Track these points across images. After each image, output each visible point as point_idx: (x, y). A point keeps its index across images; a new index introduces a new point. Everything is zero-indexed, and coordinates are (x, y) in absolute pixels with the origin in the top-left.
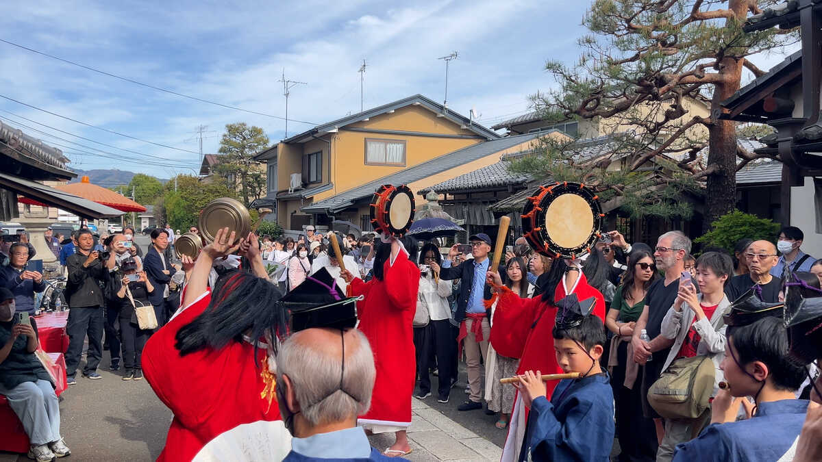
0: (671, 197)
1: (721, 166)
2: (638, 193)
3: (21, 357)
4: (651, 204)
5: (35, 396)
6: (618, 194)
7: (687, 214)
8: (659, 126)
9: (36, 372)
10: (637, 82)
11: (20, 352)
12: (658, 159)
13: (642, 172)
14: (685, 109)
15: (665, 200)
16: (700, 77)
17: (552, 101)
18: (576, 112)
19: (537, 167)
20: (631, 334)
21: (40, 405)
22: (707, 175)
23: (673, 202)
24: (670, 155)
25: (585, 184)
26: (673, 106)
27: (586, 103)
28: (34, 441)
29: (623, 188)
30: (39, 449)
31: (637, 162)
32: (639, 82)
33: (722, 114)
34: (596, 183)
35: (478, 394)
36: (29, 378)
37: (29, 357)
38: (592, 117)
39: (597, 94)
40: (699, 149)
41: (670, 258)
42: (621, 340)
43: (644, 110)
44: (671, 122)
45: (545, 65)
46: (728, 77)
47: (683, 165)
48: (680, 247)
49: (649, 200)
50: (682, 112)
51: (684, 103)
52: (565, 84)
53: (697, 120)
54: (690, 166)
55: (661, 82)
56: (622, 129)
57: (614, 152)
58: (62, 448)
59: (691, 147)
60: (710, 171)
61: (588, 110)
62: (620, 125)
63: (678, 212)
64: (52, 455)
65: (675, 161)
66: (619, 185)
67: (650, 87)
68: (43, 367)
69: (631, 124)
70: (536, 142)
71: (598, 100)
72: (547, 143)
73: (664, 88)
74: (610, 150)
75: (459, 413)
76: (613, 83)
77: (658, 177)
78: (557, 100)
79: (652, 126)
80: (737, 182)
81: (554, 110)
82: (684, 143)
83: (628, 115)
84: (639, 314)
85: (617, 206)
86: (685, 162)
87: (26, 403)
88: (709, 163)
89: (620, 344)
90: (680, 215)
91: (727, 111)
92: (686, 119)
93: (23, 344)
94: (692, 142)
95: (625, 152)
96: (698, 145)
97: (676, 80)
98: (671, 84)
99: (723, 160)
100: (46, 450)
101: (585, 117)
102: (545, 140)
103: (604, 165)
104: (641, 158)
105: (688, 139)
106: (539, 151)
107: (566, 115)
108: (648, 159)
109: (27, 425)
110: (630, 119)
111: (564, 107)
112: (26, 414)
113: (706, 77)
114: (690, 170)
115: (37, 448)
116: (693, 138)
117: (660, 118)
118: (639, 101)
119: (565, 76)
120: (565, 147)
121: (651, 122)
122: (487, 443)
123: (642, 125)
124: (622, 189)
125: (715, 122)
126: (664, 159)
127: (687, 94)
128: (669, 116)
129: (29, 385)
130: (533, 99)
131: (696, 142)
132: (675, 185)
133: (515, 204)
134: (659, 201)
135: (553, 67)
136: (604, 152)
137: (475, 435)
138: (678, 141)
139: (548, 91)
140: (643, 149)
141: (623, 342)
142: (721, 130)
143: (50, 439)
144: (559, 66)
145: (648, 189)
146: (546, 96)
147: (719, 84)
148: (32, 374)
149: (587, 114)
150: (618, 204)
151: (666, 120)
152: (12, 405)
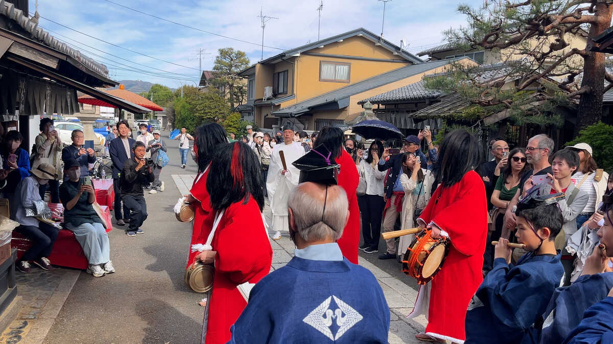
0: (547, 110)
1: (592, 88)
2: (522, 107)
3: (83, 206)
4: (532, 115)
5: (91, 232)
6: (507, 107)
7: (559, 124)
8: (544, 55)
9: (93, 218)
10: (527, 22)
11: (83, 203)
12: (543, 81)
13: (527, 91)
14: (567, 42)
15: (543, 112)
16: (577, 18)
17: (462, 35)
18: (480, 44)
19: (447, 85)
20: (506, 209)
21: (95, 239)
22: (580, 94)
23: (549, 114)
24: (554, 78)
25: (483, 99)
26: (557, 40)
27: (487, 37)
28: (91, 262)
29: (512, 102)
30: (95, 267)
31: (525, 83)
32: (529, 21)
33: (593, 47)
34: (490, 98)
35: (393, 249)
36: (88, 220)
37: (89, 207)
38: (491, 48)
39: (497, 30)
40: (575, 74)
41: (537, 155)
42: (499, 212)
43: (533, 43)
44: (555, 53)
45: (457, 7)
46: (601, 18)
47: (563, 86)
48: (546, 146)
49: (530, 113)
50: (564, 45)
51: (567, 37)
52: (472, 22)
53: (575, 51)
54: (568, 87)
55: (547, 21)
56: (516, 57)
57: (509, 75)
58: (110, 267)
59: (570, 72)
60: (582, 91)
61: (488, 43)
62: (513, 54)
63: (551, 122)
64: (103, 272)
65: (557, 83)
66: (508, 100)
67: (538, 25)
68: (96, 214)
69: (522, 54)
70: (448, 67)
71: (497, 35)
72: (456, 67)
73: (549, 26)
74: (505, 74)
75: (379, 260)
76: (510, 22)
77: (540, 95)
78: (465, 34)
79: (539, 56)
80: (604, 101)
81: (463, 42)
82: (565, 69)
83: (521, 47)
84: (514, 195)
85: (507, 117)
86: (564, 83)
87: (85, 237)
88: (582, 86)
89: (499, 215)
90: (553, 124)
91: (598, 45)
92: (567, 50)
93: (85, 198)
94: (571, 68)
95: (517, 76)
96: (575, 71)
97: (558, 20)
98: (555, 24)
99: (594, 83)
100: (98, 268)
101: (486, 48)
102: (455, 65)
103: (499, 85)
104: (528, 80)
105: (568, 66)
106: (450, 73)
107: (472, 46)
108: (534, 80)
109: (86, 251)
110: (521, 50)
111: (470, 40)
112: (86, 244)
113: (583, 18)
114: (568, 90)
115: (93, 267)
116: (573, 66)
117: (546, 49)
118: (529, 36)
119: (472, 16)
120: (470, 70)
121: (539, 52)
122: (397, 281)
123: (531, 55)
124: (510, 103)
125: (589, 53)
126: (549, 82)
127: (569, 30)
128: (553, 47)
129: (88, 225)
130: (447, 33)
131: (574, 69)
132: (553, 101)
133: (430, 113)
134: (538, 113)
135: (462, 9)
136: (500, 75)
137: (389, 276)
138: (559, 67)
139: (459, 27)
140: (531, 73)
141: (500, 214)
142: (594, 59)
143: (102, 261)
144: (468, 9)
145: (531, 104)
146: (457, 31)
147: (594, 24)
148: (90, 219)
149: (488, 45)
150: (508, 115)
151: (551, 51)
152: (77, 238)
